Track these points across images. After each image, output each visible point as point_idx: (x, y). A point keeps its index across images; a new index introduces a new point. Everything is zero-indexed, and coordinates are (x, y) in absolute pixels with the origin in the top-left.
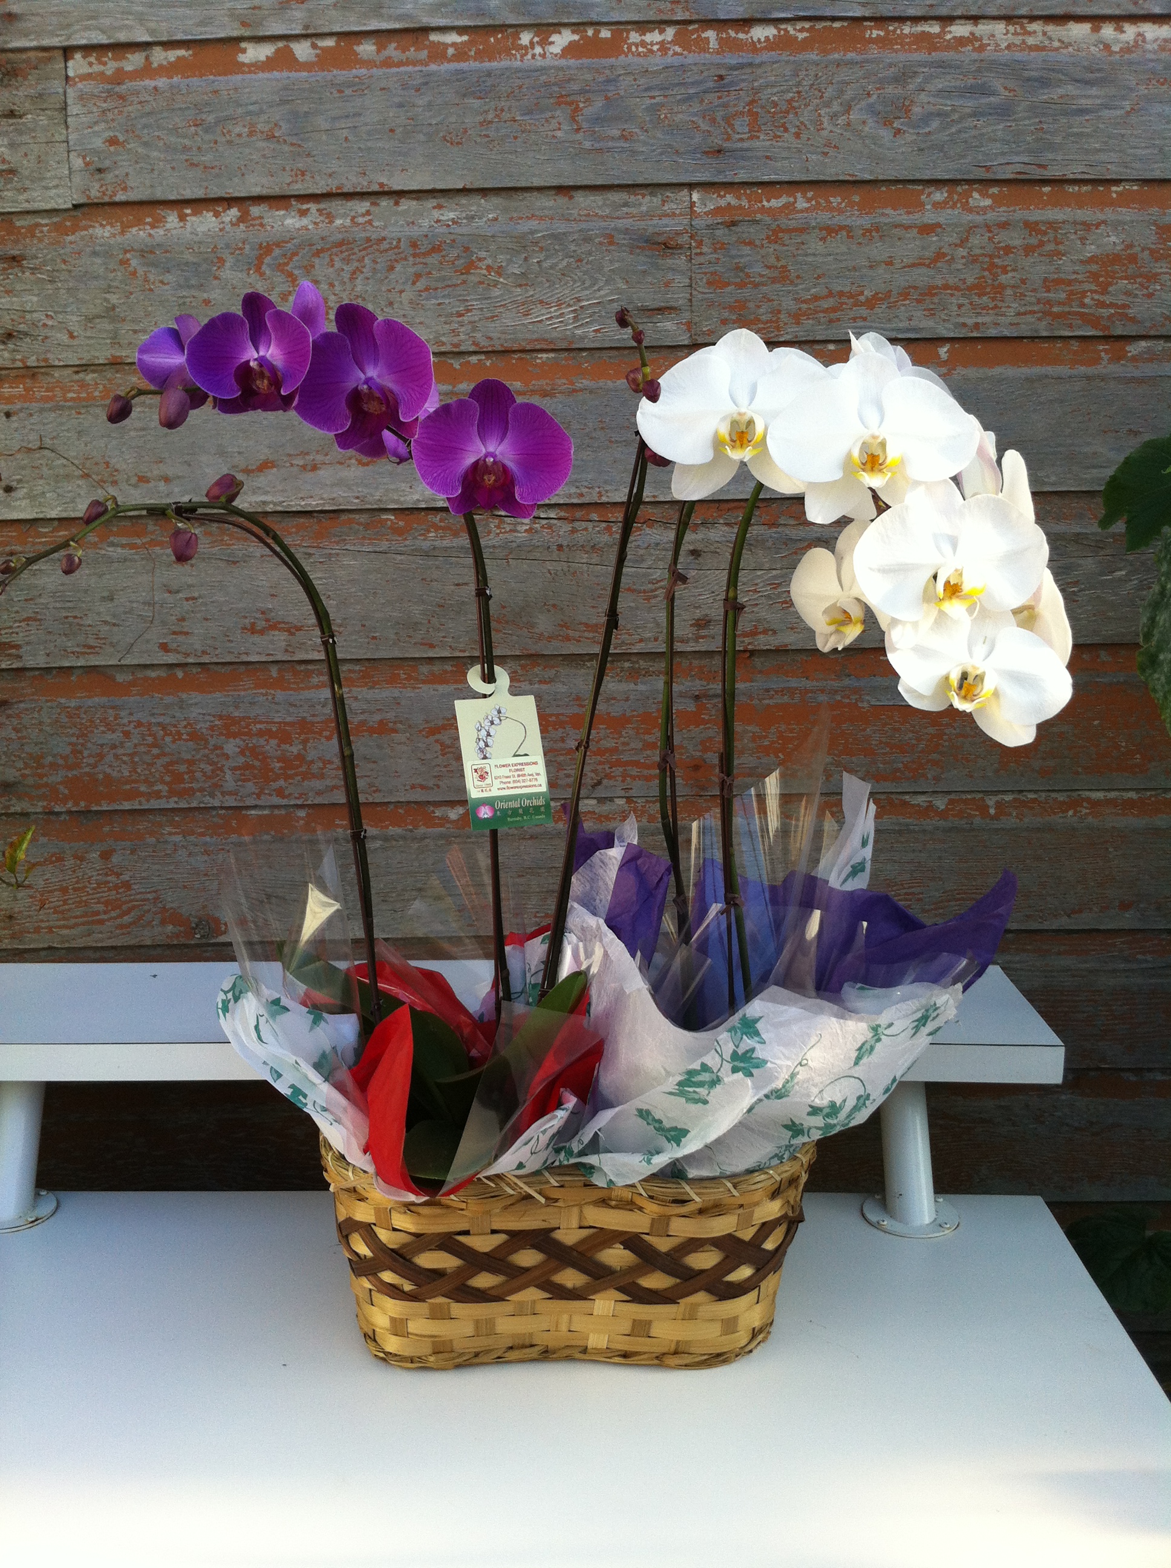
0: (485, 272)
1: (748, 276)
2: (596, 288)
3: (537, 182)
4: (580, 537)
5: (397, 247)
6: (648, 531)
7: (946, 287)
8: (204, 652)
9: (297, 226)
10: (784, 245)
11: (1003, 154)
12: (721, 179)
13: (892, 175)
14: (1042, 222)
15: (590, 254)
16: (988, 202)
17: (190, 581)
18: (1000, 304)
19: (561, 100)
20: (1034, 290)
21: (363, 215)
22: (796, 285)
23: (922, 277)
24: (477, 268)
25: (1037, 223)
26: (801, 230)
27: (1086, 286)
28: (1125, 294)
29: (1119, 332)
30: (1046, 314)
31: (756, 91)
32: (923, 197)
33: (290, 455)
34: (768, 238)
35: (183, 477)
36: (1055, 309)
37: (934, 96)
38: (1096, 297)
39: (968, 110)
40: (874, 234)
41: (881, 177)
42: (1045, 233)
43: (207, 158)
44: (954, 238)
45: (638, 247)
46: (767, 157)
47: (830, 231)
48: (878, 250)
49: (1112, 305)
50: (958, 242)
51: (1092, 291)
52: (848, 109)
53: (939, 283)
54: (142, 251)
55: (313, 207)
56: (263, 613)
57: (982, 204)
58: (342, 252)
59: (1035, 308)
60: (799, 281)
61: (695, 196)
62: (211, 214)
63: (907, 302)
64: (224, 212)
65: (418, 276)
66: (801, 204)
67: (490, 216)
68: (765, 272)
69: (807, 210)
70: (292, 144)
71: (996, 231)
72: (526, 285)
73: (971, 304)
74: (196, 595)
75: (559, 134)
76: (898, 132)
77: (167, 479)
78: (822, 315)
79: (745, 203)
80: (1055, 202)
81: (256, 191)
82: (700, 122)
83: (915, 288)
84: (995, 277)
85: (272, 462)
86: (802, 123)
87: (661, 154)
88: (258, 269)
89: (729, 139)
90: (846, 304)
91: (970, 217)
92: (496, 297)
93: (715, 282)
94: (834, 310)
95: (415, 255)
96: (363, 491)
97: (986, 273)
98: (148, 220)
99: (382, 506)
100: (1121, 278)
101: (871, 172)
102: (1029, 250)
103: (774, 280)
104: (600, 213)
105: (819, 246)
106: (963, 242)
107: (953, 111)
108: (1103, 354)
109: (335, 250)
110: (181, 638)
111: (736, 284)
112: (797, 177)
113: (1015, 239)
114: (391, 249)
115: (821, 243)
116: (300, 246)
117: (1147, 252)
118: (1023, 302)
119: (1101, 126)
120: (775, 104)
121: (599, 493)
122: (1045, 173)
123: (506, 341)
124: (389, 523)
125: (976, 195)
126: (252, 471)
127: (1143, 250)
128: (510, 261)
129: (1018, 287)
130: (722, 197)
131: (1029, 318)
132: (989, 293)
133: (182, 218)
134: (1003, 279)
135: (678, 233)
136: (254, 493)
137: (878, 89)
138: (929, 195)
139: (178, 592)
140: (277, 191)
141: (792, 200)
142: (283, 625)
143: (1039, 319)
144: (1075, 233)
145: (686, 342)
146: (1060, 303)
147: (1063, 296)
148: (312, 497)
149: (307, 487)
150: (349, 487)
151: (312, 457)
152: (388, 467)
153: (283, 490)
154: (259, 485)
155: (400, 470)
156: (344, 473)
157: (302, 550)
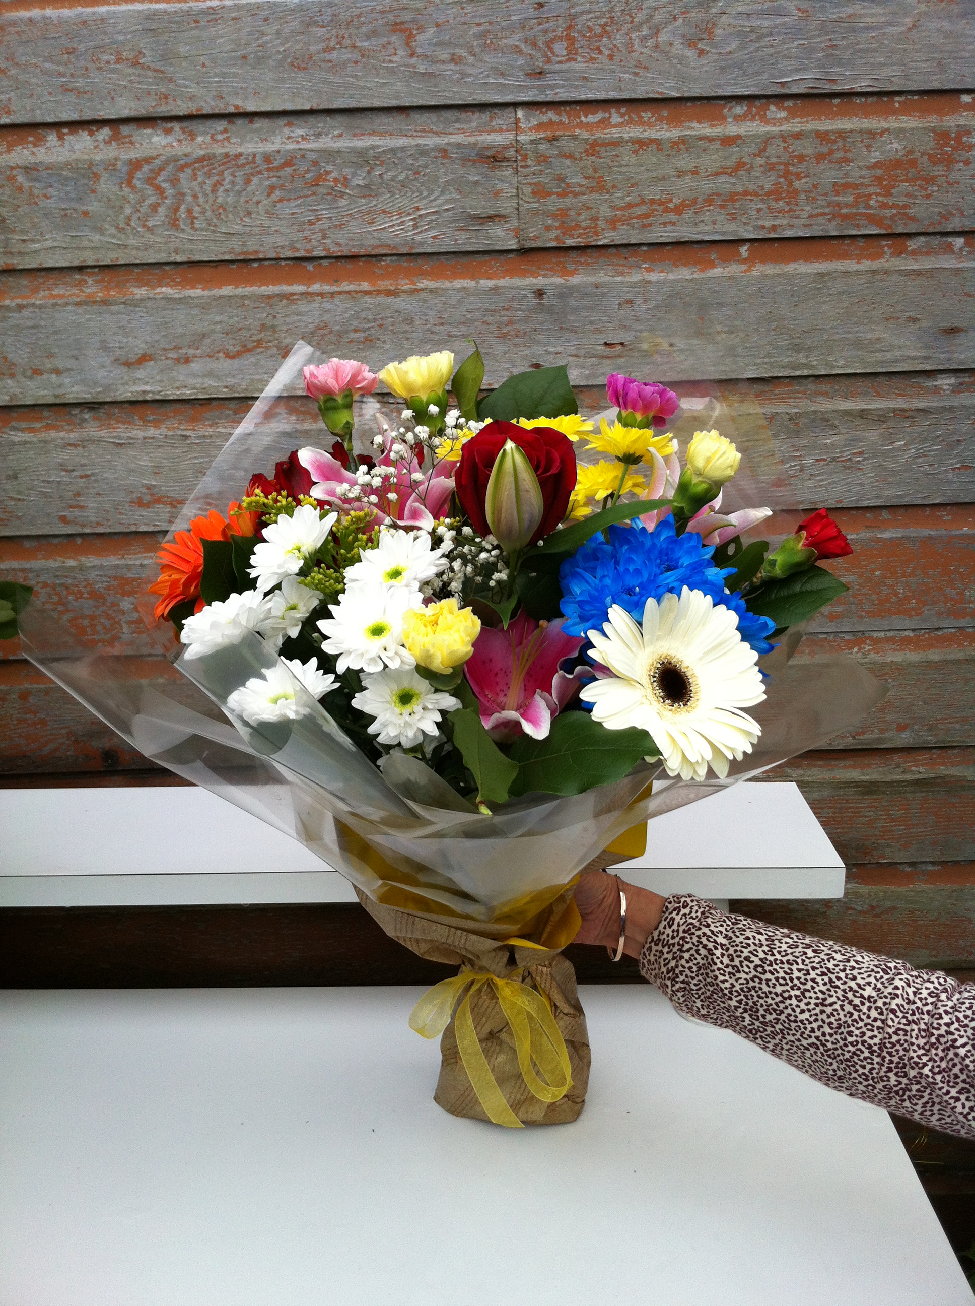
0: (332, 184)
1: (567, 184)
2: (432, 198)
3: (377, 103)
5: (254, 162)
7: (746, 193)
8: (98, 524)
9: (163, 143)
10: (601, 158)
11: (797, 70)
12: (541, 98)
13: (696, 90)
14: (834, 132)
15: (426, 166)
16: (783, 114)
17: (83, 462)
18: (794, 208)
19: (397, 27)
20: (826, 194)
21: (221, 133)
22: (612, 194)
23: (724, 184)
24: (325, 180)
25: (827, 133)
26: (617, 143)
27: (871, 190)
28: (906, 195)
29: (900, 230)
30: (835, 216)
31: (574, 17)
32: (725, 111)
33: (165, 350)
34: (586, 151)
35: (72, 370)
36: (844, 211)
37: (734, 18)
38: (880, 198)
39: (765, 31)
40: (681, 146)
41: (686, 95)
42: (835, 142)
43: (80, 83)
44: (753, 149)
45: (470, 160)
46: (584, 78)
47: (641, 143)
48: (684, 162)
49: (894, 206)
50: (757, 151)
51: (877, 194)
52: (657, 31)
53: (739, 189)
54: (26, 168)
55: (176, 126)
56: (148, 489)
57: (778, 116)
58: (203, 167)
59: (827, 210)
60: (615, 190)
61: (520, 114)
62: (86, 133)
63: (711, 208)
64: (97, 130)
65: (272, 188)
66: (616, 119)
67: (336, 132)
68: (584, 182)
69: (621, 125)
70: (155, 70)
71: (790, 141)
72: (370, 196)
73: (768, 208)
74: (89, 472)
75: (395, 59)
76: (701, 53)
77: (57, 372)
78: (635, 221)
79: (565, 119)
80: (843, 114)
81: (126, 113)
82: (523, 46)
83: (719, 195)
84: (790, 184)
85: (150, 356)
86: (615, 46)
87: (488, 76)
88: (130, 184)
89: (549, 61)
90: (657, 210)
91: (768, 128)
92: (343, 207)
93: (540, 192)
94: (647, 216)
95: (268, 170)
96: (231, 381)
97: (782, 180)
98: (31, 139)
99: (249, 395)
100: (902, 181)
101: (678, 90)
102: (820, 157)
103: (592, 190)
104: (435, 129)
105: (633, 159)
106: (761, 152)
107: (752, 31)
108: (886, 249)
109: (196, 165)
110: (77, 513)
111: (558, 194)
112: (613, 95)
113: (808, 148)
114: (248, 163)
115: (634, 156)
116: (167, 162)
117: (926, 157)
118: (815, 205)
119: (886, 42)
120: (590, 29)
122: (835, 87)
123: (354, 246)
125: (773, 108)
126: (132, 363)
127: (923, 154)
128: (354, 175)
129: (810, 192)
130: (544, 114)
131: (821, 220)
132: (784, 198)
133: (61, 137)
134: (797, 184)
135: (505, 148)
136: (135, 383)
137: (683, 13)
138: (730, 109)
139: (73, 470)
140: (142, 112)
141: (607, 115)
142: (165, 499)
143: (830, 220)
144: (862, 141)
145: (514, 247)
146: (847, 205)
147: (851, 198)
148: (186, 387)
149: (181, 378)
150: (218, 378)
151: (184, 351)
152: (252, 359)
153: (160, 381)
154: (139, 376)
155: (263, 362)
156: (213, 365)
157: (179, 433)
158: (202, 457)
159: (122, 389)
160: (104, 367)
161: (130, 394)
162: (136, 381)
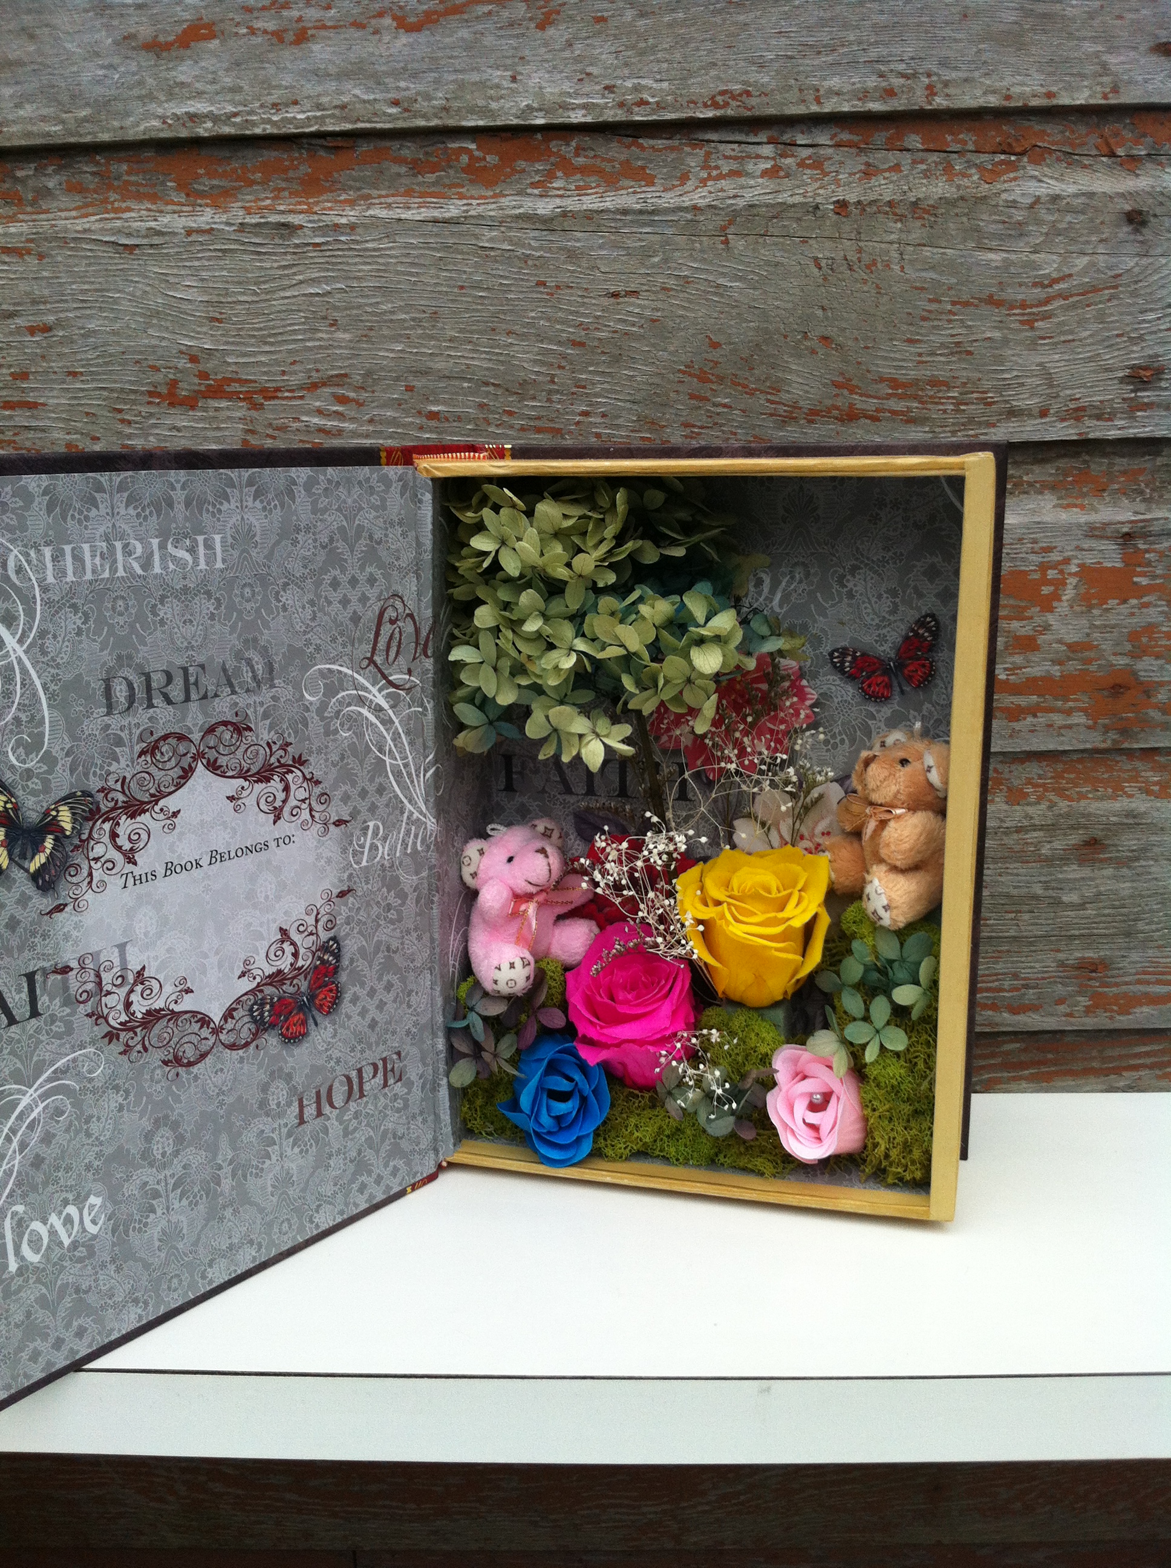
4: (884, 188)
6: (1031, 169)
17: (37, 291)
35: (19, 64)
56: (194, 359)
74: (51, 319)
85: (210, 26)
96: (409, 87)
99: (451, 122)
121: (930, 87)
124: (465, 159)
126: (167, 46)
136: (171, 96)
139: (13, 315)
148: (296, 103)
149: (287, 80)
150: (377, 80)
151: (295, 14)
152: (464, 33)
153: (236, 90)
154: (182, 78)
155: (489, 40)
156: (364, 47)
157: (273, 218)
158: (327, 280)
159: (138, 109)
160: (97, 54)
161: (156, 123)
162: (174, 90)
